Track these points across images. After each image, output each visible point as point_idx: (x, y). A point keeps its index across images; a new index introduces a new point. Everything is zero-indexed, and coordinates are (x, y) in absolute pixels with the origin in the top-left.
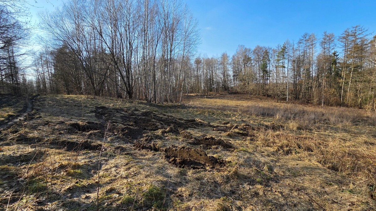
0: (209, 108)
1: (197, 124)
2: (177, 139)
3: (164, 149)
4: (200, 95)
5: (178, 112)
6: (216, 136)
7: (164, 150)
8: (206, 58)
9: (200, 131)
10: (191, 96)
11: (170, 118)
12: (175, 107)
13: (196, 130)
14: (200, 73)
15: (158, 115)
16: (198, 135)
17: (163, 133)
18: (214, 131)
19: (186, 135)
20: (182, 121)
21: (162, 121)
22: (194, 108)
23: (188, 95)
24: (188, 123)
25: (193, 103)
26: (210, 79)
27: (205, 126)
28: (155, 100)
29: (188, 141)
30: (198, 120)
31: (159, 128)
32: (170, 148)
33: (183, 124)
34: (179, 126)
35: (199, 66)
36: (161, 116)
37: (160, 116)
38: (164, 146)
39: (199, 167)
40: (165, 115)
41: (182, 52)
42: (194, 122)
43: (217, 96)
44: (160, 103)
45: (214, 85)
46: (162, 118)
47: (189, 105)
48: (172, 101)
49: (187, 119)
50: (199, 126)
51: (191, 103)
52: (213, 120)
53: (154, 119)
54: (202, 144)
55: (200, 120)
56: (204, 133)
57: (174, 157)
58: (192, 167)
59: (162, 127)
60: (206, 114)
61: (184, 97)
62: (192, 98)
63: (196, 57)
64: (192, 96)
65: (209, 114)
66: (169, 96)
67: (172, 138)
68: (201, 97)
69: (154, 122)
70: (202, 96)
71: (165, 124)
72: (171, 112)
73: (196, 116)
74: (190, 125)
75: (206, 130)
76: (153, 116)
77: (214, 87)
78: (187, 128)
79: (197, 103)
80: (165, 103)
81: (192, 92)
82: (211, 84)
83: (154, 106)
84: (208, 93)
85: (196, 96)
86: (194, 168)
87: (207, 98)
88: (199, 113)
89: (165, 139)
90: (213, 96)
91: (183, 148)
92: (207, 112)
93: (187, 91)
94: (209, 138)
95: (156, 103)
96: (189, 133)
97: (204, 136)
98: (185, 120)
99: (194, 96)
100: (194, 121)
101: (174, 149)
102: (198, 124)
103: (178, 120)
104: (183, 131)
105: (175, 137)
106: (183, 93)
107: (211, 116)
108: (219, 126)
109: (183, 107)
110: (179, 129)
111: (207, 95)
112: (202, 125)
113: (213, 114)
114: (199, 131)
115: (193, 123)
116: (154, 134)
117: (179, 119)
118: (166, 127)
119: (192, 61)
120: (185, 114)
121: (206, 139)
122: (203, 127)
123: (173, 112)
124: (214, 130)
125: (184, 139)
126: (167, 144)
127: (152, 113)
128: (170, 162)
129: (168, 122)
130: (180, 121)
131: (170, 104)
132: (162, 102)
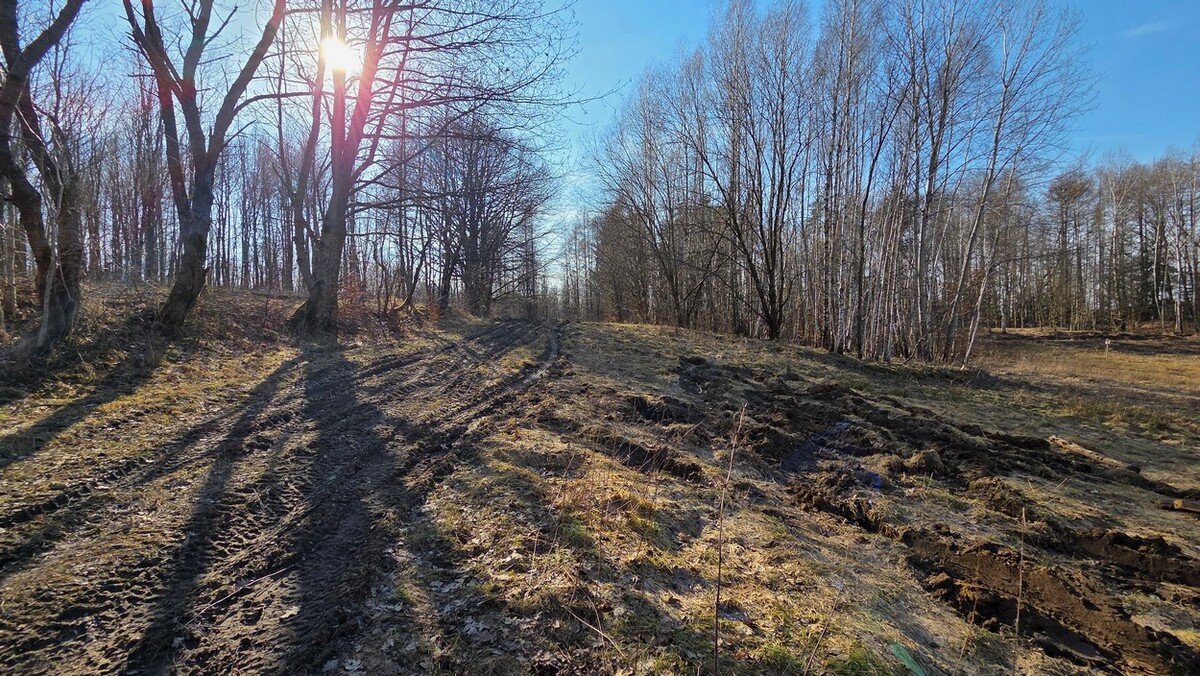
0: (1134, 398)
1: (1058, 460)
2: (959, 507)
3: (901, 530)
4: (1076, 336)
5: (956, 398)
6: (1188, 538)
7: (901, 534)
8: (1119, 166)
9: (1080, 498)
10: (1023, 337)
11: (920, 417)
12: (944, 377)
13: (1056, 489)
14: (1078, 237)
15: (869, 402)
16: (1066, 511)
17: (897, 469)
18: (1173, 515)
19: (1003, 498)
20: (978, 439)
21: (887, 424)
22: (1040, 390)
23: (1004, 333)
24: (1007, 448)
25: (1030, 368)
26: (1144, 262)
27: (1107, 479)
28: (860, 347)
29: (1011, 526)
30: (1065, 443)
31: (877, 451)
32: (924, 532)
33: (980, 449)
34: (961, 457)
35: (1076, 207)
36: (882, 406)
37: (877, 405)
38: (901, 519)
40: (897, 405)
42: (1039, 452)
43: (1192, 343)
44: (877, 359)
45: (1169, 289)
46: (886, 413)
47: (1009, 374)
48: (927, 353)
49: (1002, 433)
50: (1071, 470)
51: (1022, 367)
52: (1165, 460)
53: (855, 412)
54: (1095, 557)
55: (1074, 447)
56: (1106, 509)
57: (948, 574)
58: (1038, 643)
59: (889, 447)
60: (1116, 425)
61: (987, 341)
62: (1028, 348)
63: (1058, 173)
64: (1030, 338)
65: (1133, 427)
66: (918, 334)
67: (934, 497)
68: (1081, 345)
69: (854, 423)
70: (1083, 342)
71: (901, 439)
72: (925, 398)
73: (1048, 425)
74: (1022, 461)
75: (1114, 496)
76: (850, 403)
77: (1170, 302)
78: (1006, 471)
79: (1058, 368)
80: (897, 362)
81: (1030, 322)
82: (1146, 286)
83: (855, 367)
84: (1123, 328)
85: (1049, 338)
86: (1050, 651)
87: (1115, 348)
88: (1065, 413)
89: (903, 494)
90: (1157, 343)
91: (992, 548)
92: (1117, 416)
93: (1000, 318)
94: (1136, 543)
95: (860, 356)
96: (1017, 493)
97: (1102, 522)
98: (993, 437)
99: (1039, 340)
100: (1044, 445)
101: (944, 540)
102: (1067, 463)
103: (958, 432)
104: (987, 481)
105: (946, 494)
106: (982, 324)
107: (1150, 438)
109: (983, 381)
110: (961, 468)
111: (1122, 337)
112: (1087, 469)
113: (1161, 427)
114: (1071, 495)
115: (1034, 456)
116: (858, 469)
117: (963, 428)
118: (905, 452)
119: (1038, 191)
120: (993, 409)
121: (1120, 539)
122: (1095, 481)
123: (935, 397)
124: (1173, 509)
125: (992, 512)
126: (910, 513)
127: (847, 391)
128: (929, 589)
129: (911, 432)
130: (966, 435)
131: (919, 365)
132: (885, 355)
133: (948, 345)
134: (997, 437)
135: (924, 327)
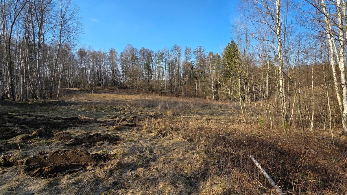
0: (97, 103)
1: (80, 121)
2: (49, 144)
3: (25, 160)
4: (86, 90)
5: (54, 110)
6: (102, 131)
7: (25, 161)
8: (92, 50)
9: (84, 129)
10: (74, 91)
11: (39, 118)
12: (50, 104)
13: (78, 129)
14: (85, 65)
15: (17, 117)
16: (80, 134)
17: (24, 140)
18: (101, 127)
19: (64, 136)
20: (59, 121)
21: (25, 123)
22: (78, 104)
23: (69, 90)
24: (68, 121)
25: (76, 99)
26: (98, 73)
27: (90, 123)
28: (14, 96)
29: (65, 143)
30: (82, 117)
31: (19, 134)
32: (35, 157)
33: (60, 124)
34: (53, 128)
35: (84, 58)
36: (23, 117)
37: (21, 117)
38: (26, 156)
39: (77, 169)
40: (30, 115)
41: (57, 39)
42: (76, 120)
43: (106, 91)
44: (23, 100)
45: (102, 80)
46: (25, 119)
47: (71, 101)
48: (44, 96)
49: (67, 117)
50: (83, 123)
51: (74, 99)
52: (101, 116)
53: (9, 122)
54: (84, 143)
55: (84, 117)
56: (89, 130)
57: (40, 167)
59: (24, 132)
60: (93, 110)
61: (64, 92)
62: (76, 93)
63: (78, 48)
64: (76, 91)
65: (97, 110)
66: (40, 91)
67: (40, 143)
68: (87, 92)
69: (8, 126)
70: (88, 91)
71: (31, 127)
72: (42, 111)
73: (79, 113)
74: (71, 124)
75: (91, 126)
76: (7, 119)
77: (103, 82)
78: (66, 128)
79: (83, 98)
80: (31, 101)
81: (76, 87)
82: (98, 78)
83: (11, 104)
84: (95, 88)
85: (81, 91)
86: (70, 173)
87: (94, 92)
88: (83, 109)
89: (28, 147)
90: (101, 91)
91: (57, 152)
92: (94, 108)
93: (67, 85)
94: (94, 135)
95: (14, 100)
96: (68, 133)
97: (87, 134)
98: (64, 119)
99: (78, 91)
100: (77, 118)
101: (42, 156)
102: (82, 122)
103: (53, 120)
104: (59, 133)
105: (45, 141)
106: (61, 87)
107: (99, 112)
108: (107, 121)
109: (63, 103)
110: (52, 131)
111: (95, 90)
112: (87, 122)
113: (101, 109)
114: (82, 129)
115: (74, 122)
116: (6, 144)
117: (55, 119)
118: (31, 131)
119: (75, 51)
120: (65, 111)
121: (90, 136)
122: (88, 124)
123: (46, 111)
124: (101, 126)
125: (60, 141)
126: (30, 152)
127: (6, 114)
128: (33, 176)
129: (34, 124)
130: (55, 121)
131: (41, 101)
132: (26, 98)
133: (51, 94)
134: (65, 119)
135: (42, 88)
